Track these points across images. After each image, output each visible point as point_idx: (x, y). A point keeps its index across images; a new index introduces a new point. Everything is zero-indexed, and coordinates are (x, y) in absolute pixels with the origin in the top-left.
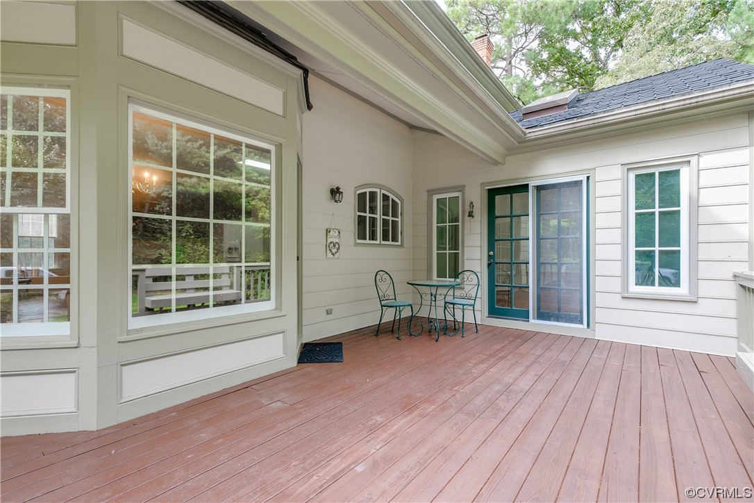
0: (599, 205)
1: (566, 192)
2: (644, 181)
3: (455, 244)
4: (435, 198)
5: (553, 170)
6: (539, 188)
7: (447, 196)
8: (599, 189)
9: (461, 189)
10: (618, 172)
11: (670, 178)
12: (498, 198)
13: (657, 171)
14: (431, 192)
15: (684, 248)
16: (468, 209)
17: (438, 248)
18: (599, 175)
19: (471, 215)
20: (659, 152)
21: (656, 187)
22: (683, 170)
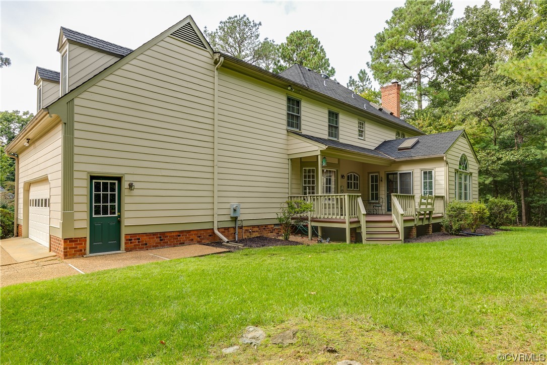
0: (415, 179)
1: (408, 175)
2: (425, 173)
3: (377, 190)
4: (370, 175)
5: (404, 169)
6: (401, 174)
7: (374, 174)
8: (415, 175)
9: (379, 172)
10: (419, 171)
11: (430, 173)
12: (390, 176)
13: (428, 171)
14: (369, 173)
15: (433, 190)
16: (380, 179)
17: (372, 191)
18: (415, 171)
19: (381, 181)
20: (427, 167)
21: (428, 175)
22: (433, 171)
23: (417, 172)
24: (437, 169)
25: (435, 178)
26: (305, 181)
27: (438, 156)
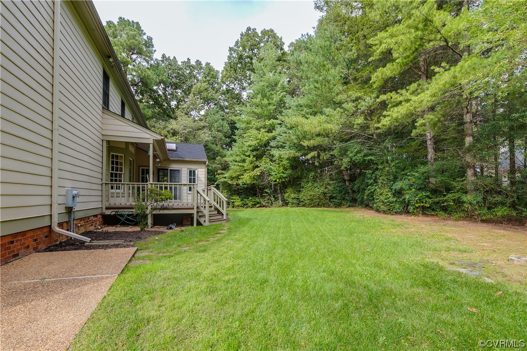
1: (176, 171)
2: (190, 172)
5: (174, 167)
6: (170, 170)
7: (145, 168)
8: (183, 172)
10: (186, 169)
13: (193, 170)
14: (139, 166)
20: (193, 167)
21: (192, 173)
22: (196, 171)
23: (184, 170)
24: (199, 170)
25: (197, 176)
26: (113, 168)
27: (203, 160)
